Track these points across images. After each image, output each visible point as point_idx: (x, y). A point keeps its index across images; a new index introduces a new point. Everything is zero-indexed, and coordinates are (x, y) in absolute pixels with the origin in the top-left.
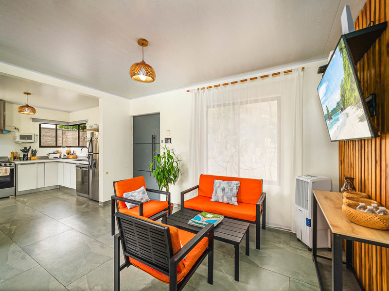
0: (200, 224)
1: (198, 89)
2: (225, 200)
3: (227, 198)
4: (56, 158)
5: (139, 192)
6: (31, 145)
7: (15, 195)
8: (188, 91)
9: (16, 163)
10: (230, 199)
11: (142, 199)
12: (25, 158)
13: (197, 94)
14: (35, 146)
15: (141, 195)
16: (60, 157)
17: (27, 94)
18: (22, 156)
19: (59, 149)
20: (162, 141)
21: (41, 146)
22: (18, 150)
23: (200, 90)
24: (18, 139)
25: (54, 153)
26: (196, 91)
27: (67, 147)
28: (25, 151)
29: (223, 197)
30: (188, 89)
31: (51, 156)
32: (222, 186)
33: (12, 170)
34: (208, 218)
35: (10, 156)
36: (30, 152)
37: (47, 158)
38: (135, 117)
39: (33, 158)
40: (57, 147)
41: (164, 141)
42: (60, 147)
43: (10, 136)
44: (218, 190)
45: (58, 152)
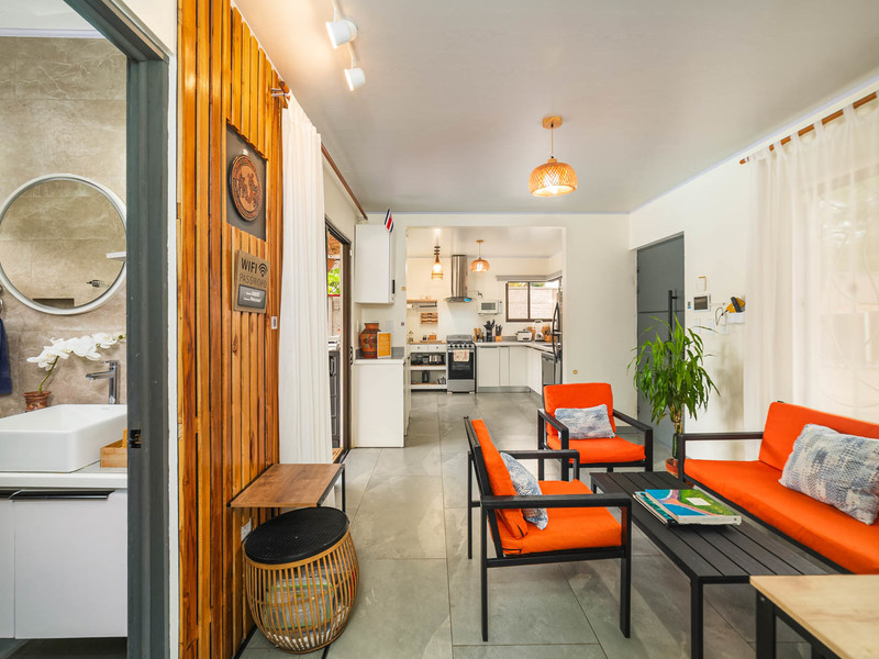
0: (652, 505)
1: (772, 148)
2: (821, 492)
3: (828, 486)
4: (526, 340)
5: (587, 414)
6: (496, 318)
7: (475, 391)
8: (742, 162)
9: (477, 344)
10: (842, 492)
11: (591, 428)
12: (489, 338)
13: (769, 162)
14: (500, 321)
15: (590, 420)
16: (533, 339)
17: (480, 241)
18: (485, 335)
19: (533, 324)
20: (689, 304)
21: (508, 320)
22: (480, 325)
23: (779, 149)
24: (480, 311)
25: (524, 332)
26: (767, 154)
27: (544, 320)
28: (489, 326)
29: (812, 479)
30: (743, 156)
31: (521, 336)
32: (820, 445)
33: (471, 354)
34: (688, 503)
35: (473, 335)
36: (494, 330)
37: (515, 339)
38: (640, 251)
39: (497, 338)
40: (529, 320)
41: (692, 305)
42: (533, 321)
43: (472, 304)
44: (803, 454)
45: (530, 329)
